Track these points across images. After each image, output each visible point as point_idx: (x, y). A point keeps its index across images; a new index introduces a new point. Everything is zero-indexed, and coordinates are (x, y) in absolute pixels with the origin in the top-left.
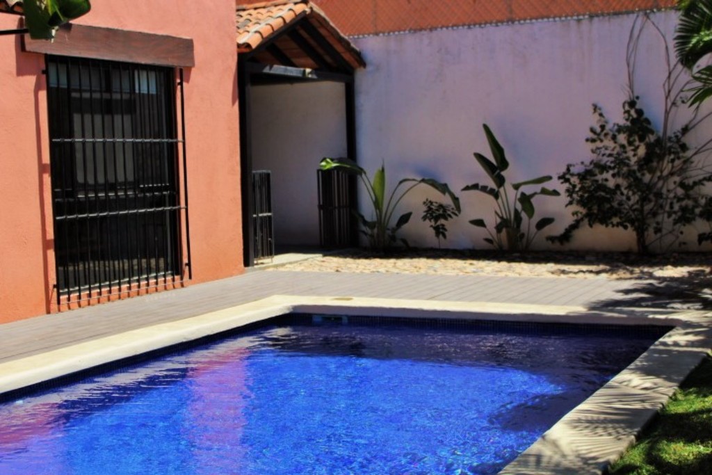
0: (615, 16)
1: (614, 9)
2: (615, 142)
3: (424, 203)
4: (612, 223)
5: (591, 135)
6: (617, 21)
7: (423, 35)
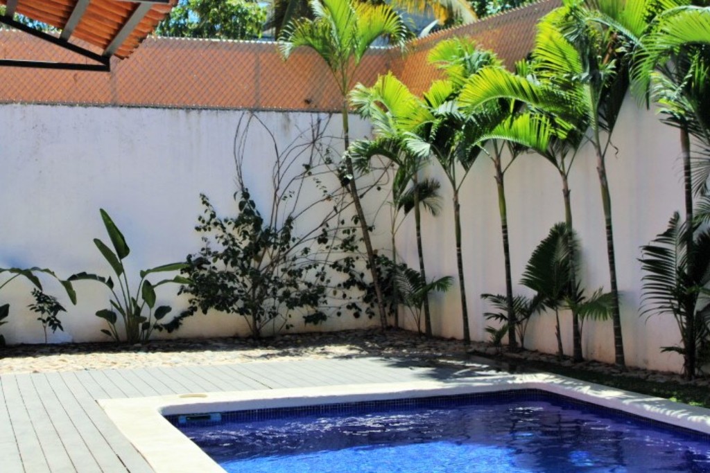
0: (222, 111)
1: (220, 104)
2: (224, 232)
3: (33, 293)
4: (233, 309)
5: (200, 224)
6: (223, 116)
7: (15, 108)
